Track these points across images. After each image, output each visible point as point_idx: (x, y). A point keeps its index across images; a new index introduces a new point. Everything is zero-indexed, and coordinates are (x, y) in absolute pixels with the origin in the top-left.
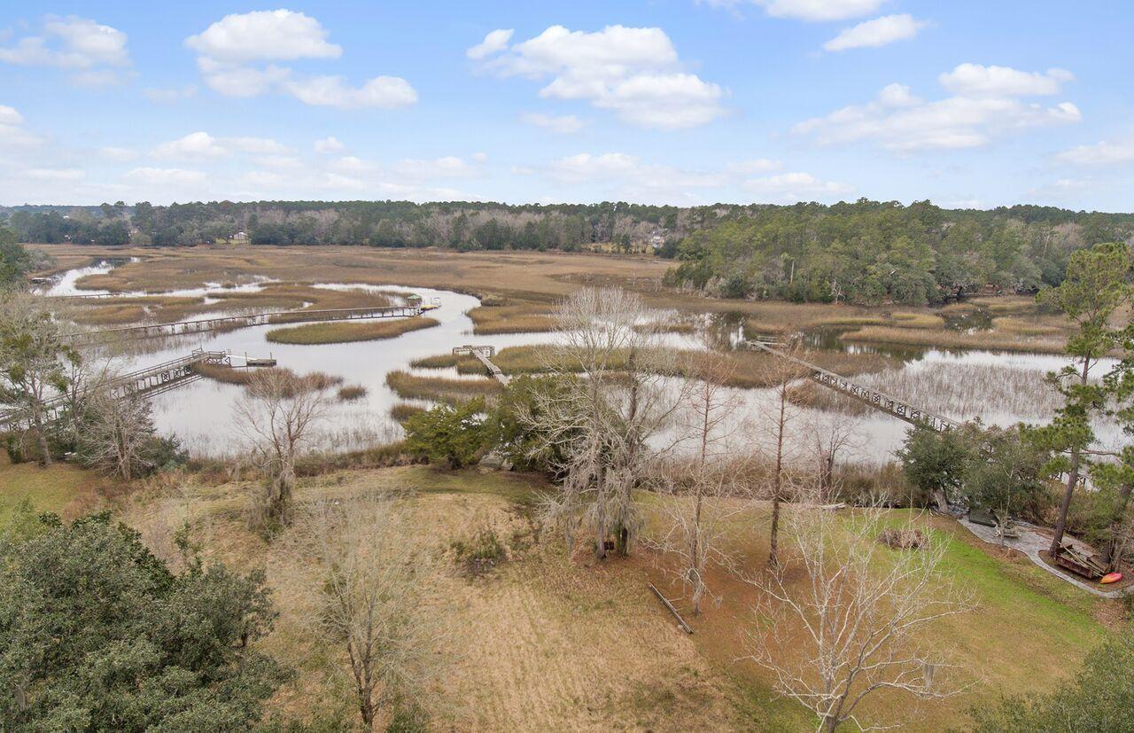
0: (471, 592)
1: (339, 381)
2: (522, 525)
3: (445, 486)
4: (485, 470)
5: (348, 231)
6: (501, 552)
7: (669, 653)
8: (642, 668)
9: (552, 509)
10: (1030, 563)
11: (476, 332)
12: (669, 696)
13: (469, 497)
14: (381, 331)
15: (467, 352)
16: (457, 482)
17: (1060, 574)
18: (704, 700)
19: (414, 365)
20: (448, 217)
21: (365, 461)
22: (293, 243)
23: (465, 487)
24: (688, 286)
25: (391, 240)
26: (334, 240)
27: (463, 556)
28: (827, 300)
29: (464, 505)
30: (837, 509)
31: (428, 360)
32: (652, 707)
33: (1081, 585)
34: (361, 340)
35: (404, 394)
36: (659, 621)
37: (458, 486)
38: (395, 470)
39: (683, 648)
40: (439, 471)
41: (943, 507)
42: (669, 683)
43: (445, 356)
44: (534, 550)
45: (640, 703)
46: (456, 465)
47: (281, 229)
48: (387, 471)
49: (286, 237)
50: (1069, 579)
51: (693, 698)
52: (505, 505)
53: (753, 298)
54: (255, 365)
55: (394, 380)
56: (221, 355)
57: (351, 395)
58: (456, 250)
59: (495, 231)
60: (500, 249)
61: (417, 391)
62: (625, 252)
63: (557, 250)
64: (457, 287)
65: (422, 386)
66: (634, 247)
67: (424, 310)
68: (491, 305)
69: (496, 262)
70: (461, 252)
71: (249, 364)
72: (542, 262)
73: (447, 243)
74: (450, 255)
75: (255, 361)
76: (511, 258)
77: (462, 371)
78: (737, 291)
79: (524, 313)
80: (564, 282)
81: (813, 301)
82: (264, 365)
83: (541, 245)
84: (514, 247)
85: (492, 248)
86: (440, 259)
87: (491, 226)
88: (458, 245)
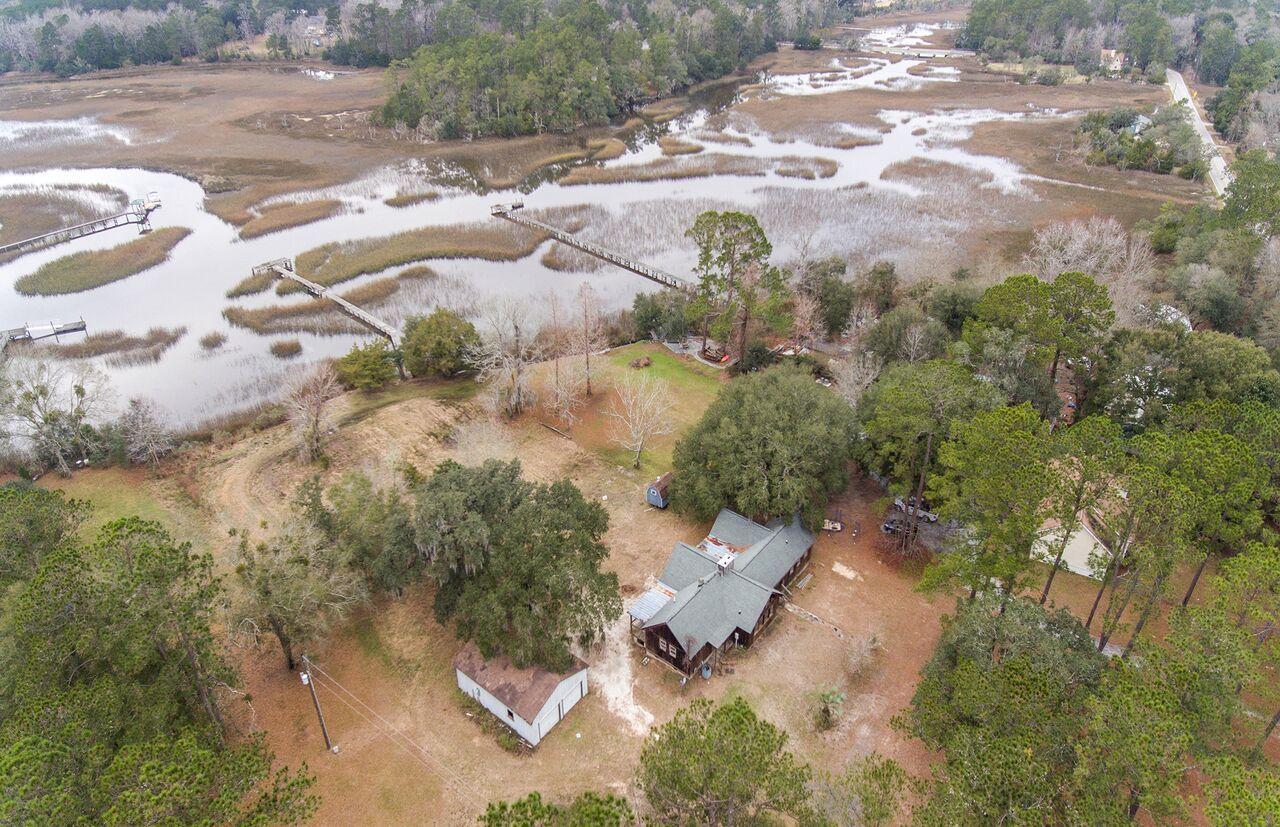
1: (184, 331)
3: (381, 402)
7: (567, 449)
10: (694, 360)
11: (245, 236)
12: (575, 465)
15: (266, 270)
17: (706, 362)
18: (589, 462)
19: (232, 296)
23: (396, 398)
24: (401, 128)
27: (440, 439)
28: (532, 132)
29: (408, 410)
30: (606, 353)
31: (240, 285)
32: (572, 471)
33: (714, 365)
35: (262, 331)
36: (556, 438)
37: (392, 399)
38: (339, 399)
39: (572, 446)
40: (371, 391)
41: (655, 337)
42: (574, 461)
48: (334, 401)
50: (710, 364)
51: (585, 462)
53: (470, 139)
54: (65, 332)
55: (233, 317)
56: (23, 330)
57: (212, 343)
58: (54, 77)
59: (102, 41)
60: (117, 67)
61: (267, 326)
62: (286, 58)
63: (195, 60)
64: (145, 164)
65: (268, 320)
66: (295, 51)
67: (148, 211)
68: (220, 192)
69: (137, 98)
70: (63, 77)
71: (58, 333)
72: (200, 92)
73: (36, 65)
74: (56, 88)
75: (60, 326)
76: (149, 85)
77: (281, 293)
78: (453, 133)
79: (267, 197)
80: (259, 131)
81: (521, 134)
82: (75, 330)
83: (174, 55)
84: (137, 63)
85: (107, 67)
86: (54, 102)
87: (94, 35)
88: (53, 68)
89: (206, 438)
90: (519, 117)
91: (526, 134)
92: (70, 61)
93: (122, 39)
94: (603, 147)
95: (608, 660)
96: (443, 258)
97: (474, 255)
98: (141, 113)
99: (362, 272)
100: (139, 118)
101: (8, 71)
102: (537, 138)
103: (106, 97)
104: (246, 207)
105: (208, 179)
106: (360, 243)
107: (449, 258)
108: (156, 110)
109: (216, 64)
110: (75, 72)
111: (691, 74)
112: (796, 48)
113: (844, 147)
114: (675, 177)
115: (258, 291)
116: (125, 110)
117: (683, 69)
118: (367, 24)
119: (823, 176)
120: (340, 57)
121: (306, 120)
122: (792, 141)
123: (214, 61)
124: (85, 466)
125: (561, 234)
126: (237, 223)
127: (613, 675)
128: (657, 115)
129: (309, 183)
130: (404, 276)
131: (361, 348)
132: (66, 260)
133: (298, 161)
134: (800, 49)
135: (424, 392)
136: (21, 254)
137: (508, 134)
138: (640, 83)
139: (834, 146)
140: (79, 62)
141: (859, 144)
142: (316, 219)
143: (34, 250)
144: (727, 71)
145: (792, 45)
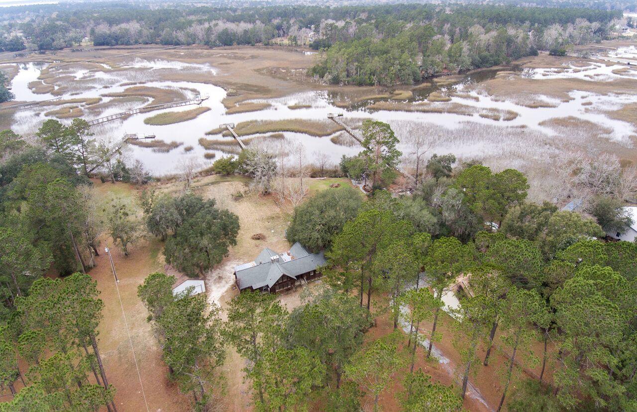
0: (237, 204)
1: (182, 144)
2: (247, 189)
3: (226, 180)
4: (236, 174)
5: (148, 36)
6: (242, 195)
7: (274, 211)
8: (269, 214)
9: (252, 186)
11: (227, 113)
12: (273, 217)
13: (233, 183)
14: (189, 116)
15: (224, 127)
16: (229, 179)
17: (363, 191)
19: (206, 134)
20: (202, 26)
21: (203, 174)
22: (117, 44)
23: (231, 180)
24: (317, 77)
25: (172, 41)
26: (141, 42)
27: (233, 197)
29: (232, 185)
31: (212, 131)
32: (270, 219)
33: (366, 193)
34: (182, 121)
35: (206, 148)
36: (274, 206)
38: (211, 176)
39: (277, 210)
40: (224, 176)
41: (349, 176)
43: (217, 129)
44: (249, 194)
45: (268, 219)
46: (228, 174)
47: (110, 36)
48: (209, 177)
49: (113, 41)
51: (277, 217)
52: (242, 184)
53: (341, 85)
54: (148, 138)
55: (201, 142)
56: (135, 135)
57: (188, 149)
58: (208, 47)
59: (227, 35)
60: (231, 45)
61: (211, 147)
62: (295, 46)
63: (260, 44)
64: (214, 83)
65: (212, 145)
66: (299, 42)
67: (203, 100)
68: (231, 96)
69: (230, 58)
70: (211, 48)
71: (145, 138)
72: (253, 57)
73: (203, 42)
74: (205, 52)
75: (147, 136)
76: (237, 53)
77: (224, 136)
78: (336, 81)
79: (245, 100)
80: (263, 74)
81: (366, 85)
82: (151, 138)
83: (252, 42)
84: (239, 44)
85: (227, 45)
86: (201, 57)
87: (225, 32)
88: (209, 44)
89: (158, 180)
90: (367, 77)
91: (369, 85)
92: (214, 42)
93: (235, 34)
94: (401, 94)
95: (221, 284)
96: (293, 131)
97: (306, 132)
98: (226, 64)
99: (257, 133)
100: (225, 66)
101: (194, 44)
102: (373, 87)
103: (221, 56)
104: (236, 103)
105: (230, 90)
106: (266, 121)
107: (295, 132)
108: (233, 63)
109: (267, 46)
110: (215, 46)
111: (473, 64)
112: (550, 54)
113: (531, 107)
114: (424, 111)
115: (217, 134)
116: (222, 62)
117: (468, 61)
118: (328, 32)
119: (504, 120)
120: (315, 46)
121: (283, 71)
122: (504, 101)
123: (267, 45)
124: (121, 181)
125: (349, 129)
126: (228, 108)
127: (219, 289)
128: (439, 82)
129: (265, 96)
130: (272, 136)
131: (225, 158)
132: (165, 114)
133: (268, 87)
134: (552, 55)
135: (242, 180)
136: (153, 110)
137: (360, 84)
138: (438, 66)
139: (526, 106)
140: (217, 42)
141: (541, 106)
142: (256, 110)
143: (158, 109)
144: (496, 64)
145: (548, 53)
